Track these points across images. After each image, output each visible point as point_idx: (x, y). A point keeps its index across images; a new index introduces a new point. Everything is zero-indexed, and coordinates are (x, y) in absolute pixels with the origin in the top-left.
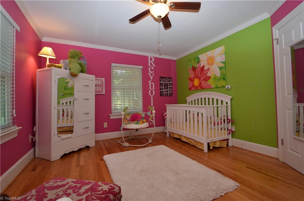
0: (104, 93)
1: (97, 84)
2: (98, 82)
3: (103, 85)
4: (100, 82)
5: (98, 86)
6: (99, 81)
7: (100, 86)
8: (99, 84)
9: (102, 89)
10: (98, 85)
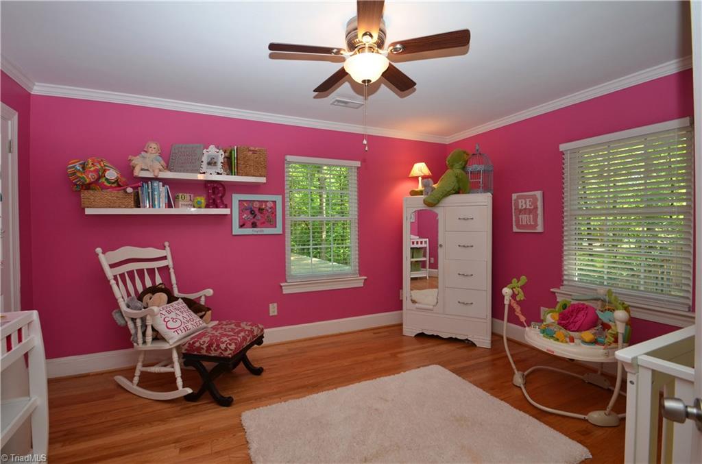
0: (540, 229)
1: (524, 207)
2: (525, 203)
3: (536, 208)
4: (530, 201)
5: (525, 214)
6: (528, 200)
7: (529, 211)
8: (528, 207)
9: (535, 220)
10: (525, 209)
